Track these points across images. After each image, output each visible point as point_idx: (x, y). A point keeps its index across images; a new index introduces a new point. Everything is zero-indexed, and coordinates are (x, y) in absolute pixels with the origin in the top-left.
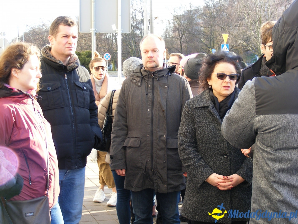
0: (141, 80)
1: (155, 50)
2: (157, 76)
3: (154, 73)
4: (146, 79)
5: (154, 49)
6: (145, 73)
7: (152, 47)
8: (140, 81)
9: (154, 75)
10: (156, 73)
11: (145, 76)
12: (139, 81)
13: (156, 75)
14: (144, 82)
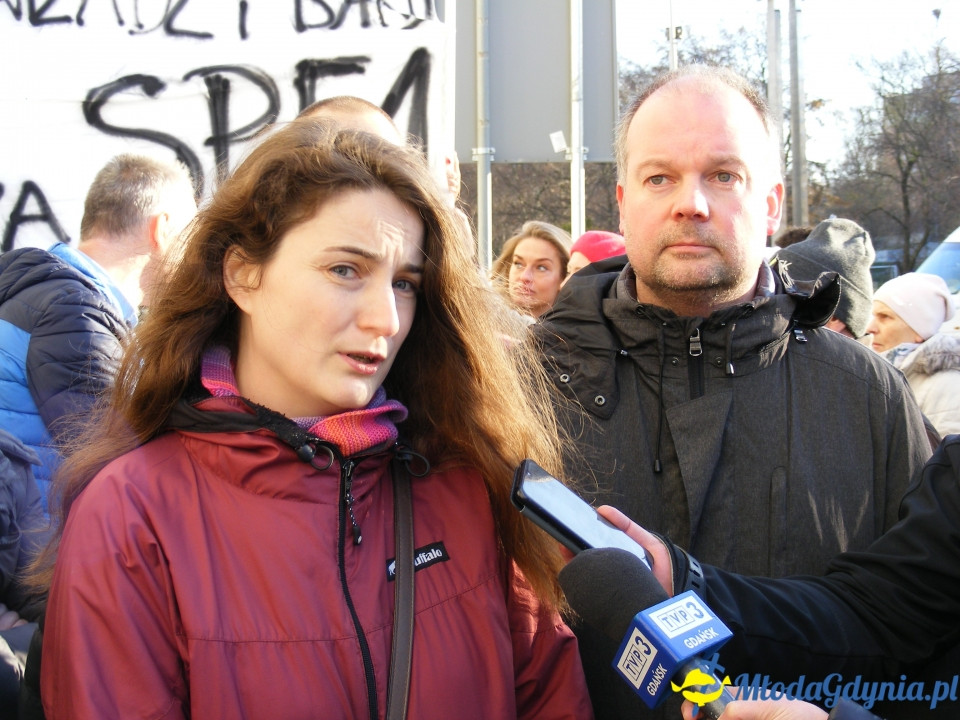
0: (611, 371)
1: (724, 168)
2: (722, 348)
3: (705, 326)
4: (647, 364)
5: (723, 162)
6: (643, 324)
7: (705, 152)
8: (609, 382)
9: (702, 341)
10: (718, 328)
11: (642, 345)
12: (597, 382)
13: (717, 338)
14: (631, 384)
